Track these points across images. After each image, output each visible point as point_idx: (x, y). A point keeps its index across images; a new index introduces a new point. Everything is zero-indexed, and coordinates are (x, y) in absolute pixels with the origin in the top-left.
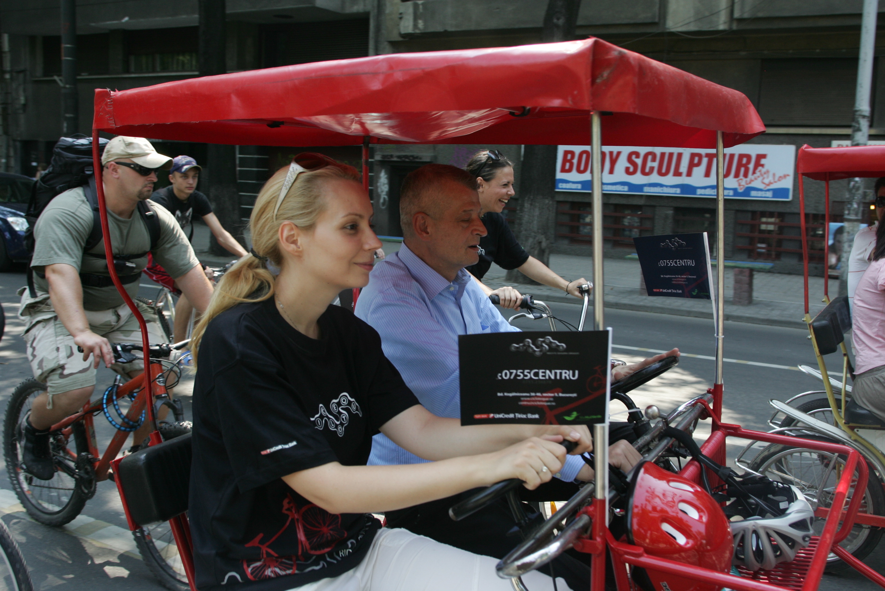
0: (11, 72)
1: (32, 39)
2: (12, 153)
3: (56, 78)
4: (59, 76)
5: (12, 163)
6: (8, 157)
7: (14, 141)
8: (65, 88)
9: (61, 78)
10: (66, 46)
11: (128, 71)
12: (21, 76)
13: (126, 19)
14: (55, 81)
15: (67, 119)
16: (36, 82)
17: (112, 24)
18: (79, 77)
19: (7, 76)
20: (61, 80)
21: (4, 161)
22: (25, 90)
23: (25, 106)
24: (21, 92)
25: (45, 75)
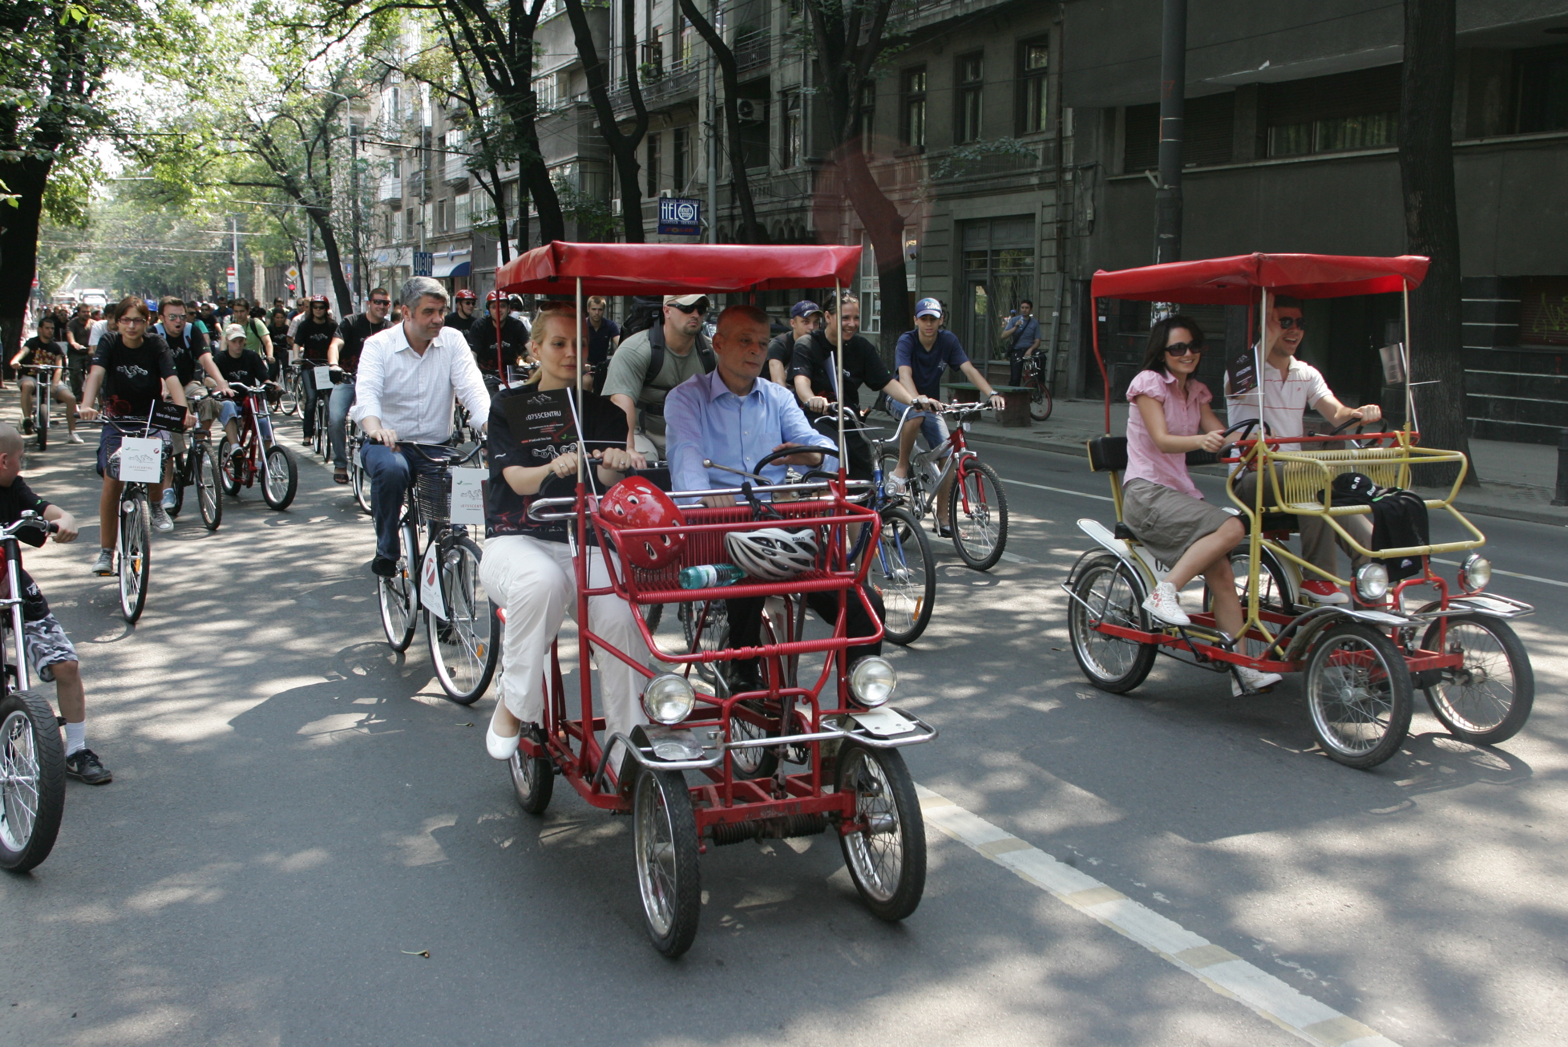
0: (1074, 169)
1: (1110, 112)
2: (1068, 302)
3: (1147, 173)
4: (1151, 170)
5: (1068, 318)
6: (1062, 308)
7: (1073, 281)
8: (1161, 189)
9: (1155, 173)
10: (1165, 119)
11: (1265, 157)
12: (1090, 173)
13: (1267, 64)
14: (1146, 179)
15: (1161, 242)
16: (1111, 182)
17: (1241, 75)
18: (1184, 171)
19: (1069, 176)
20: (1156, 177)
21: (1055, 314)
22: (1093, 199)
23: (1092, 222)
24: (1088, 202)
25: (1126, 172)
